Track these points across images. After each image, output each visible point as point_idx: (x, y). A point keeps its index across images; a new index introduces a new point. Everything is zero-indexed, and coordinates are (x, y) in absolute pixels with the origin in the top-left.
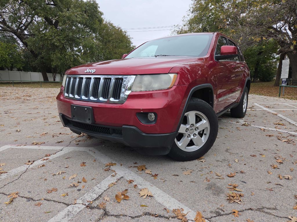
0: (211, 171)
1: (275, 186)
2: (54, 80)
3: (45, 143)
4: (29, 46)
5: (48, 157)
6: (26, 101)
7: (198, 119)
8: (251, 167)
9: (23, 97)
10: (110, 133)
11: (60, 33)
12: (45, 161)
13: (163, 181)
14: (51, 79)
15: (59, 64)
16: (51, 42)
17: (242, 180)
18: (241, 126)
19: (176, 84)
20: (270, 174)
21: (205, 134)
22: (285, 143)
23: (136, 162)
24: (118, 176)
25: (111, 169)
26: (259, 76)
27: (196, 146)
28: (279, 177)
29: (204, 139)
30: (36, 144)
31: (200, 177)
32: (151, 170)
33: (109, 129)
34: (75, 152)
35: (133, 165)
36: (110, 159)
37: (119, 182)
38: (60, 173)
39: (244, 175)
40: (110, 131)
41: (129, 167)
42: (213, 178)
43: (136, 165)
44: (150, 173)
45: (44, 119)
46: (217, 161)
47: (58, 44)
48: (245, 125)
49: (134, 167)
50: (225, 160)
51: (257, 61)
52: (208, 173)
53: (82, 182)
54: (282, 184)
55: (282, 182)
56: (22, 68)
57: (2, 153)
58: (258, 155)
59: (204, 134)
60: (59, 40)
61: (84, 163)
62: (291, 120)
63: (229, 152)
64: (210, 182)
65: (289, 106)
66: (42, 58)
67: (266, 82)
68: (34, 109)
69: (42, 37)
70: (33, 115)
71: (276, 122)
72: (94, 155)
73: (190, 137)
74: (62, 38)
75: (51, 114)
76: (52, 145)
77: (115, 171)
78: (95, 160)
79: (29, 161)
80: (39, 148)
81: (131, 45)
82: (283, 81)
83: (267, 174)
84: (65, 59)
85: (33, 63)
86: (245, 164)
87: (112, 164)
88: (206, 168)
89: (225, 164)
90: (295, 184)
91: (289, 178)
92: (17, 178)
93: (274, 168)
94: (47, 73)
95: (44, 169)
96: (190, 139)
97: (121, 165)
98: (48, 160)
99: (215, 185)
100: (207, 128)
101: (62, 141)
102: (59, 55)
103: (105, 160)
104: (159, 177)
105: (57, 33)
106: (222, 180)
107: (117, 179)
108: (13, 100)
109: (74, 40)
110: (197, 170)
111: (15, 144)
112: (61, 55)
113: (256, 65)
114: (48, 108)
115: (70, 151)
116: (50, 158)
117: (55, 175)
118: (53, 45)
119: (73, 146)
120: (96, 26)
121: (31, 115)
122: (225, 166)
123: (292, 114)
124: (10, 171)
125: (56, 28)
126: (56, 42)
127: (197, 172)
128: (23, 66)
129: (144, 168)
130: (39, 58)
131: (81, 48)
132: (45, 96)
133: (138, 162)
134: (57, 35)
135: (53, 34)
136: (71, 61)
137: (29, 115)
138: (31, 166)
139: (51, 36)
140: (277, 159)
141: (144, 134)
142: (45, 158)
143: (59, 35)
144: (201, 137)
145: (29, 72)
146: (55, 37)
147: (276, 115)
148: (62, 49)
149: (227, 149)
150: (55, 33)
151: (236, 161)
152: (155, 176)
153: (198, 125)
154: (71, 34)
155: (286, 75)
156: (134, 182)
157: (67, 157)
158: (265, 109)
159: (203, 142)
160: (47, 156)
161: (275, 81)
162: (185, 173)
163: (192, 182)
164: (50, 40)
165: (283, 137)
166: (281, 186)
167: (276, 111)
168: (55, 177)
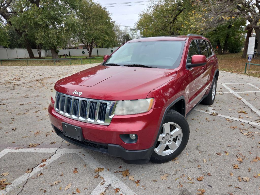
0: (183, 175)
1: (235, 190)
2: (40, 55)
3: (39, 144)
4: (13, 25)
5: (44, 163)
6: (16, 87)
7: (173, 128)
8: (217, 167)
9: (13, 81)
10: (97, 148)
11: (42, 12)
12: (42, 168)
13: (144, 188)
14: (36, 55)
15: (44, 42)
16: (34, 21)
17: (209, 184)
18: (210, 116)
19: (153, 108)
20: (232, 175)
21: (179, 139)
22: (246, 137)
23: (121, 166)
24: (106, 185)
25: (99, 175)
26: (229, 48)
27: (171, 149)
28: (239, 179)
29: (178, 144)
30: (32, 147)
31: (174, 181)
32: (133, 176)
33: (96, 145)
34: (67, 155)
35: (119, 170)
36: (98, 163)
37: (108, 191)
38: (57, 183)
39: (210, 177)
40: (97, 146)
41: (115, 173)
42: (185, 182)
43: (121, 170)
44: (133, 179)
45: (36, 112)
46: (189, 161)
47: (41, 23)
48: (213, 115)
49: (119, 172)
50: (195, 160)
51: (227, 34)
52: (181, 177)
53: (76, 192)
54: (240, 187)
55: (241, 185)
56: (8, 46)
57: (3, 159)
58: (222, 153)
59: (177, 139)
60: (42, 19)
61: (76, 169)
62: (253, 106)
63: (199, 150)
64: (183, 187)
65: (253, 87)
66: (26, 35)
67: (234, 53)
68: (25, 97)
69: (25, 16)
70: (25, 106)
71: (240, 110)
72: (84, 159)
73: (166, 143)
74: (44, 16)
75: (41, 104)
76: (46, 147)
77: (103, 178)
78: (85, 165)
79: (29, 169)
80: (35, 151)
81: (111, 21)
82: (249, 57)
83: (229, 175)
84: (49, 37)
85: (18, 40)
86: (212, 165)
87: (100, 169)
88: (180, 170)
89: (195, 165)
90: (251, 187)
91: (246, 180)
92: (20, 190)
93: (235, 168)
94: (32, 49)
95: (42, 179)
96: (165, 145)
97: (108, 170)
98: (44, 167)
99: (187, 191)
100: (180, 134)
101: (55, 142)
102: (43, 34)
103: (94, 165)
104: (141, 184)
105: (39, 12)
106: (193, 184)
107: (105, 188)
108: (4, 86)
109: (56, 18)
110: (172, 174)
111: (13, 147)
112: (44, 34)
113: (226, 38)
114: (37, 96)
115: (63, 154)
116: (47, 163)
117: (53, 185)
118: (36, 24)
119: (65, 148)
120: (76, 4)
121: (23, 106)
122: (195, 168)
123: (255, 99)
124: (13, 182)
125: (38, 6)
126: (38, 21)
127: (172, 175)
128: (9, 44)
129: (128, 174)
130: (23, 35)
131: (63, 26)
132: (34, 79)
133: (122, 165)
134: (39, 14)
135: (36, 13)
136: (55, 40)
137: (21, 106)
138: (31, 175)
139: (33, 15)
140: (238, 157)
141: (127, 151)
142: (42, 164)
143: (41, 14)
144: (175, 142)
145: (15, 49)
146: (37, 16)
147: (240, 99)
148: (44, 27)
149: (198, 146)
150: (37, 12)
151: (204, 161)
152: (137, 182)
153: (172, 133)
154: (52, 13)
155: (252, 51)
156: (119, 190)
157: (61, 162)
158: (232, 91)
159: (177, 146)
160: (43, 161)
161: (242, 52)
162: (163, 177)
163: (168, 188)
164: (32, 19)
165: (244, 130)
166: (239, 189)
167: (240, 94)
168: (53, 187)
